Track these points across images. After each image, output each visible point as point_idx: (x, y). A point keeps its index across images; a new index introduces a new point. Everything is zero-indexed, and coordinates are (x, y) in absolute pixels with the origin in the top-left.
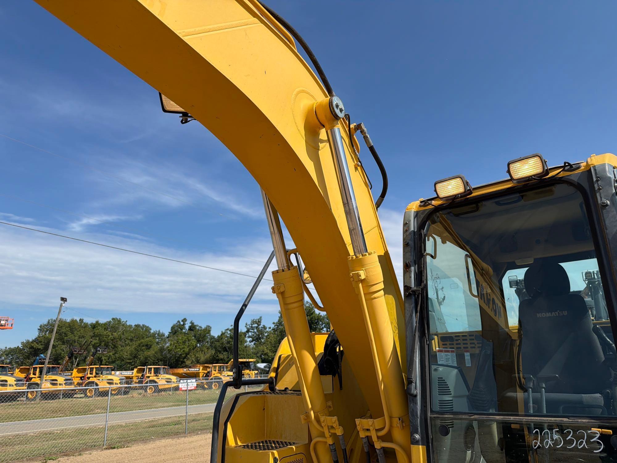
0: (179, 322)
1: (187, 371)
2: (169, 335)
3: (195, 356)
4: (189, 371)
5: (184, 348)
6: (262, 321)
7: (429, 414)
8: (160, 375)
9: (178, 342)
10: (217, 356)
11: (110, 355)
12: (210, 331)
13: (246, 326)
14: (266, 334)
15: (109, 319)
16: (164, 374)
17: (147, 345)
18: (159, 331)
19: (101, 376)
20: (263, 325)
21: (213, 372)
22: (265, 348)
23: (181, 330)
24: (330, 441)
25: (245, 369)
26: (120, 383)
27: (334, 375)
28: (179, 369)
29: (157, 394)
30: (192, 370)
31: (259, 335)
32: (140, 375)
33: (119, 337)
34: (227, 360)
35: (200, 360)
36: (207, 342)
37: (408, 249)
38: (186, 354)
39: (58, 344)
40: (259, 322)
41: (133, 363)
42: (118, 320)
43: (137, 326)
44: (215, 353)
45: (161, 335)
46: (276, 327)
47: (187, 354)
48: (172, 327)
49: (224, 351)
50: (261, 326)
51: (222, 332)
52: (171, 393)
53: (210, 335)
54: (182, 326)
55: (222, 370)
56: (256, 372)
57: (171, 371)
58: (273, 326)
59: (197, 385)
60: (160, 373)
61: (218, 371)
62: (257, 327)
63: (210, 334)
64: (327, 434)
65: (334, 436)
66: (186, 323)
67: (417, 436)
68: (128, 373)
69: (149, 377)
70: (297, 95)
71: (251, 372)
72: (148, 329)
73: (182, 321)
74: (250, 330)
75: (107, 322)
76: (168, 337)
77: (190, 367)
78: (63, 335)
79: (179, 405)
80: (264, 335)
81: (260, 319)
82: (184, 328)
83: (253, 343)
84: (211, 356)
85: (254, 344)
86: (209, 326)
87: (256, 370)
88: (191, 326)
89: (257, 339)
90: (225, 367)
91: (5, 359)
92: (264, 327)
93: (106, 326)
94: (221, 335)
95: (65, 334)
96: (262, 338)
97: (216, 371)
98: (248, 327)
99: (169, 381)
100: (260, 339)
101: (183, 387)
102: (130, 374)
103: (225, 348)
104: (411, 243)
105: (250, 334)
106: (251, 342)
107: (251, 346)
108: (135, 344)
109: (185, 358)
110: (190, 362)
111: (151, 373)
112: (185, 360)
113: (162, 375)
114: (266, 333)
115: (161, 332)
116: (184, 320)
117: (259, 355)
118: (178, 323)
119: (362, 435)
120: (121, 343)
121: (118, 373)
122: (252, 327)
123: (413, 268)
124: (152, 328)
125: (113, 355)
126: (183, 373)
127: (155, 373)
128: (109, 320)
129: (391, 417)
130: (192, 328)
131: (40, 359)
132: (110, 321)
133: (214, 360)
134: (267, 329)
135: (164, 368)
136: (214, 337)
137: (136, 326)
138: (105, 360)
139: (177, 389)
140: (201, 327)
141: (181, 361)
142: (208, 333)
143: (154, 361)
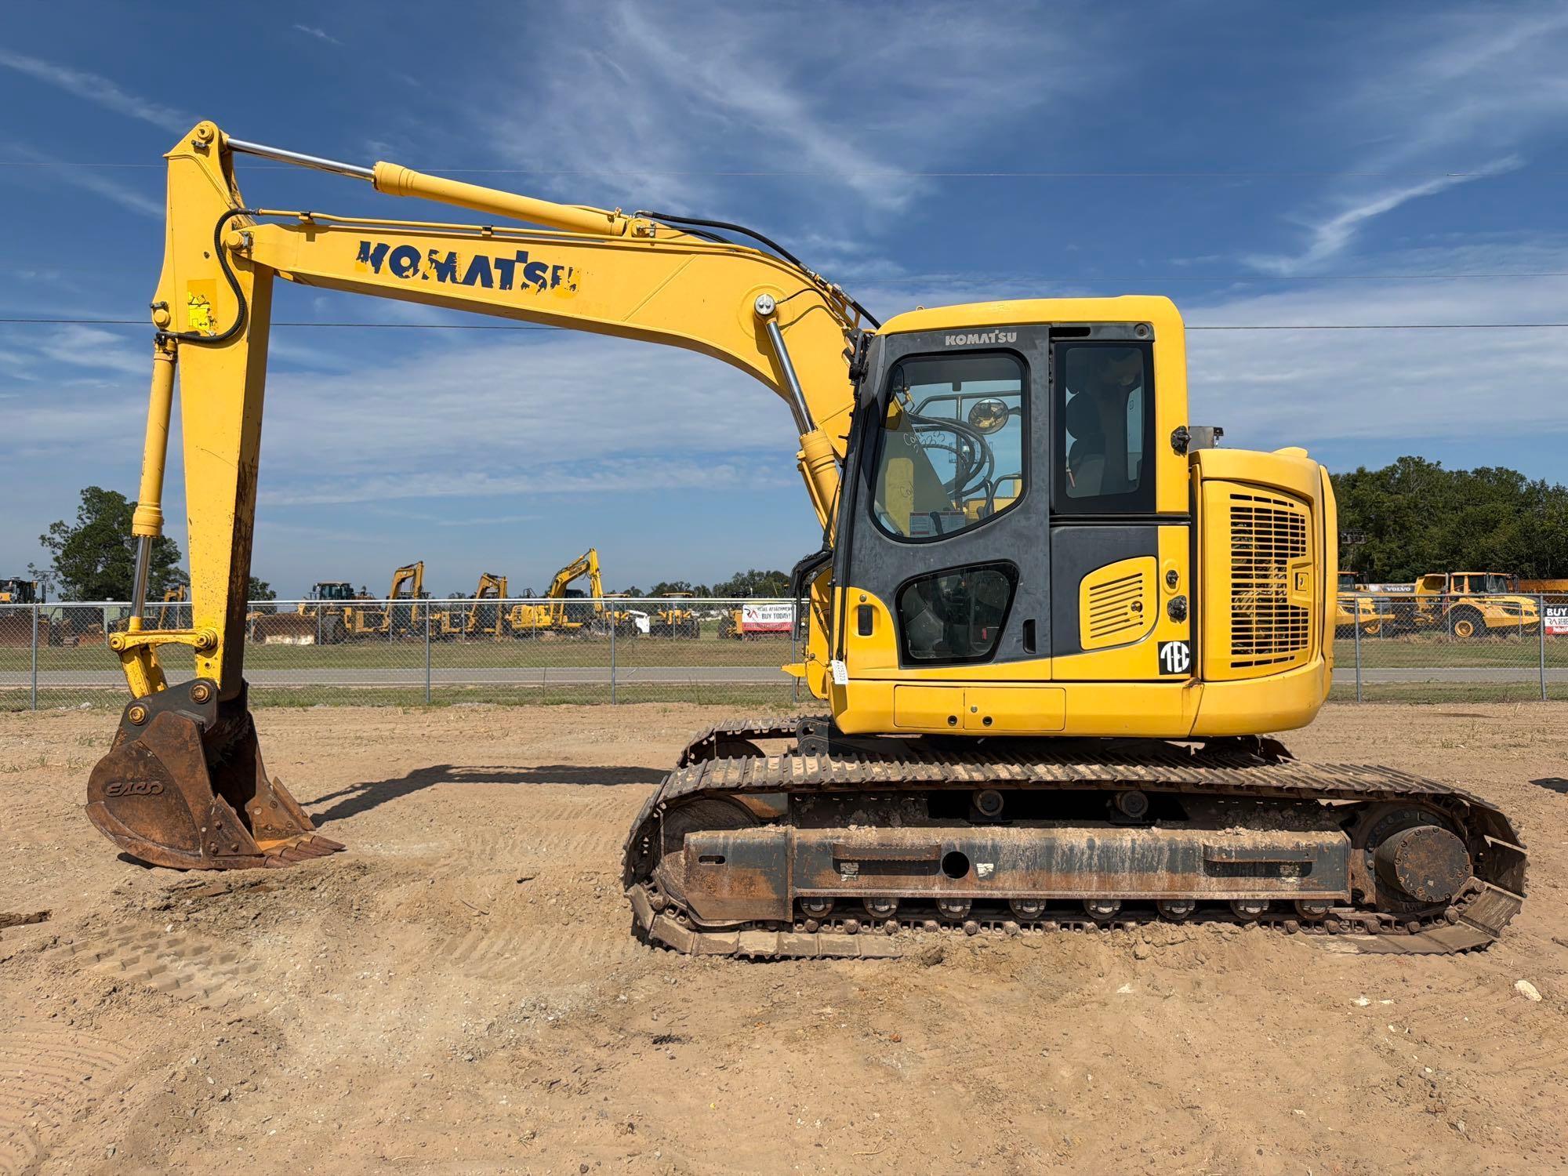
8: (1487, 595)
11: (1391, 549)
15: (1392, 461)
16: (1499, 592)
17: (1486, 522)
26: (1375, 610)
29: (1483, 639)
32: (1434, 593)
33: (1413, 504)
42: (1414, 462)
43: (1482, 473)
52: (1517, 639)
57: (1518, 584)
60: (1486, 590)
68: (1400, 590)
69: (1457, 598)
75: (1387, 468)
93: (1381, 480)
99: (1513, 610)
101: (1554, 625)
102: (1405, 592)
108: (1453, 519)
111: (1462, 590)
113: (1493, 596)
121: (1377, 587)
125: (1400, 547)
127: (1472, 589)
128: (1391, 464)
132: (1395, 466)
135: (1497, 578)
138: (1379, 559)
139: (1537, 628)
143: (1506, 560)
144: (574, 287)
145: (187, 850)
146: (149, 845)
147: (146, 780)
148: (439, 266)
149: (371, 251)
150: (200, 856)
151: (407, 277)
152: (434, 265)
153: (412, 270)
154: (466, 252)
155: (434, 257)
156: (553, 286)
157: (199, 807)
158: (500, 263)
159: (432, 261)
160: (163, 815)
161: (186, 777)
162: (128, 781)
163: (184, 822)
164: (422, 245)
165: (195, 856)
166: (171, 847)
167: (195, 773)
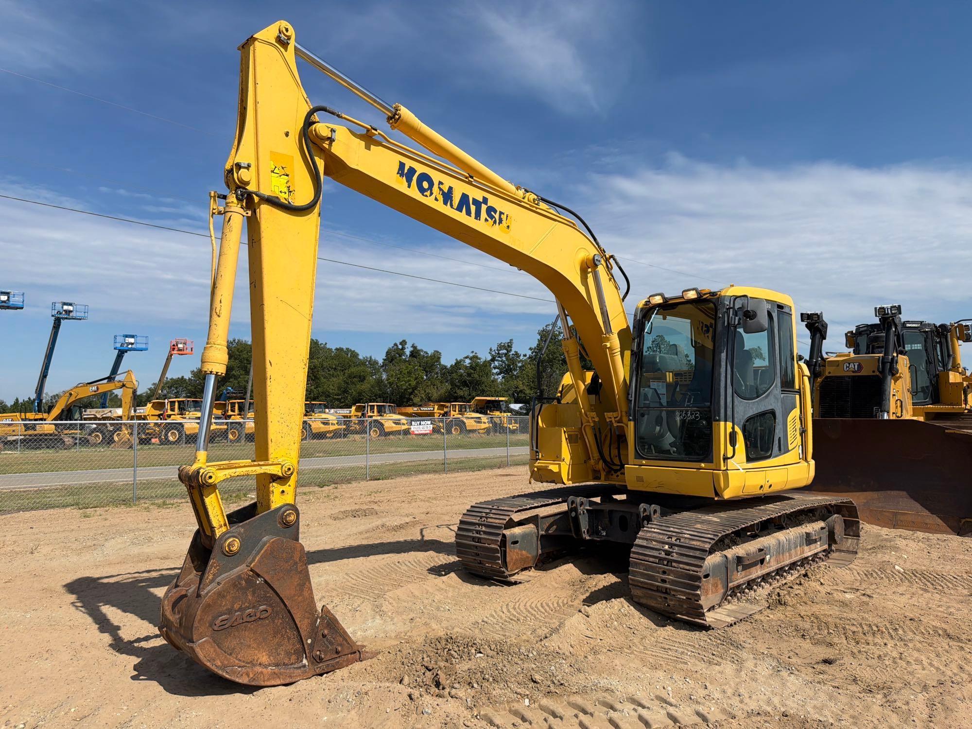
0: (396, 345)
1: (418, 410)
2: (383, 363)
3: (425, 392)
4: (421, 410)
5: (409, 381)
6: (513, 346)
7: (637, 409)
8: (385, 415)
9: (401, 372)
10: (456, 392)
12: (439, 358)
13: (490, 353)
14: (520, 365)
16: (391, 413)
17: (360, 377)
18: (371, 357)
19: (313, 414)
20: (515, 352)
21: (452, 413)
22: (521, 383)
23: (400, 356)
24: (592, 424)
25: (494, 410)
26: (336, 423)
27: (596, 395)
28: (408, 408)
29: (383, 438)
30: (424, 409)
31: (509, 366)
32: (360, 414)
34: (468, 398)
35: (432, 396)
36: (437, 373)
37: (635, 329)
38: (412, 388)
39: (239, 374)
40: (508, 346)
41: (342, 400)
42: (316, 342)
43: (339, 350)
44: (451, 389)
45: (373, 363)
46: (534, 354)
47: (415, 388)
48: (387, 352)
49: (464, 386)
50: (513, 352)
51: (456, 360)
52: (401, 437)
53: (440, 364)
54: (401, 351)
55: (463, 410)
56: (509, 414)
57: (398, 410)
58: (529, 353)
59: (433, 428)
60: (385, 412)
61: (459, 411)
62: (506, 354)
63: (440, 362)
64: (591, 421)
65: (594, 422)
66: (406, 346)
67: (631, 418)
68: (345, 412)
69: (371, 417)
70: (579, 249)
71: (503, 414)
72: (355, 355)
73: (401, 344)
74: (497, 358)
76: (383, 366)
77: (420, 406)
78: (245, 362)
79: (417, 451)
80: (516, 365)
81: (510, 342)
82: (404, 353)
83: (500, 376)
84: (446, 392)
85: (503, 378)
86: (438, 352)
87: (509, 412)
88: (413, 351)
89: (507, 370)
90: (467, 406)
91: (168, 393)
92: (517, 355)
94: (455, 364)
95: (247, 360)
96: (515, 370)
97: (455, 411)
98: (493, 353)
99: (397, 423)
100: (511, 370)
101: (415, 430)
102: (347, 413)
103: (465, 382)
104: (637, 327)
105: (496, 363)
106: (498, 374)
107: (499, 380)
108: (343, 375)
109: (411, 394)
110: (419, 400)
111: (373, 412)
112: (412, 396)
113: (388, 415)
114: (519, 362)
115: (373, 358)
116: (403, 343)
117: (510, 392)
118: (395, 347)
119: (608, 420)
120: (323, 373)
121: (332, 411)
122: (499, 353)
123: (636, 340)
124: (359, 353)
126: (413, 413)
127: (379, 412)
129: (621, 412)
130: (415, 353)
131: (228, 393)
133: (451, 397)
134: (521, 358)
135: (389, 406)
136: (445, 367)
137: (337, 349)
139: (407, 432)
140: (427, 353)
141: (407, 398)
142: (437, 361)
143: (370, 397)
144: (508, 227)
145: (292, 664)
146: (259, 669)
147: (254, 607)
148: (444, 194)
149: (406, 171)
150: (304, 666)
151: (426, 196)
152: (441, 193)
153: (429, 192)
154: (460, 189)
155: (441, 186)
156: (499, 224)
157: (306, 621)
158: (475, 202)
159: (441, 189)
160: (270, 637)
161: (295, 595)
162: (236, 611)
163: (289, 639)
164: (436, 176)
165: (300, 668)
166: (277, 665)
167: (303, 591)
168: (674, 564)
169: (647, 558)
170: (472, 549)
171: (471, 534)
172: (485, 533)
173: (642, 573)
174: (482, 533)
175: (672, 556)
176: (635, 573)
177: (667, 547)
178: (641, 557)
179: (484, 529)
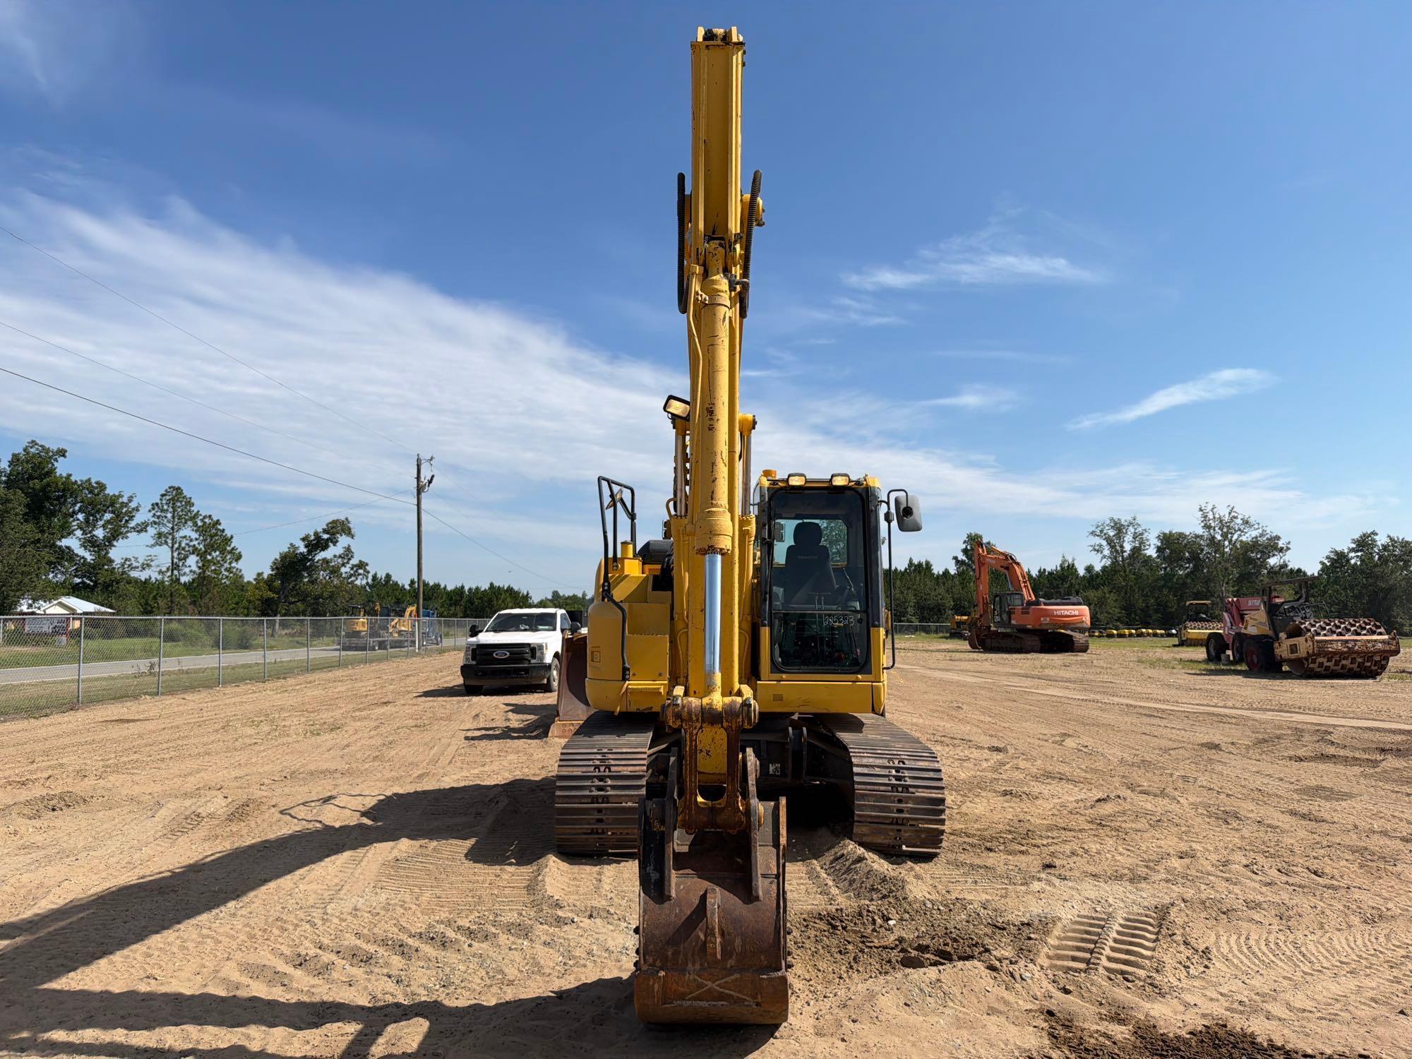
168: (911, 790)
169: (876, 788)
170: (590, 815)
171: (587, 793)
172: (613, 787)
173: (872, 805)
174: (609, 788)
175: (905, 781)
176: (862, 807)
177: (894, 772)
178: (869, 787)
179: (609, 782)
